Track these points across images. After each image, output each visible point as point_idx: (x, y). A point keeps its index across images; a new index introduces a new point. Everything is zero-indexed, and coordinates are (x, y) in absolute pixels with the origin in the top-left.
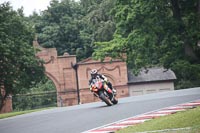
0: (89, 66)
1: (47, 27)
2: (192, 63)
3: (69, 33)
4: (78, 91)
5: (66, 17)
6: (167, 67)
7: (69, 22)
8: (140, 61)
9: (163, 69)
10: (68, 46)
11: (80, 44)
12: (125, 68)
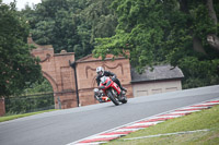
0: (89, 65)
1: (41, 22)
2: (200, 59)
3: (65, 29)
4: (77, 91)
5: (62, 11)
6: (174, 64)
7: (65, 16)
8: (145, 58)
9: (169, 66)
10: (64, 43)
11: (78, 40)
12: (129, 66)
